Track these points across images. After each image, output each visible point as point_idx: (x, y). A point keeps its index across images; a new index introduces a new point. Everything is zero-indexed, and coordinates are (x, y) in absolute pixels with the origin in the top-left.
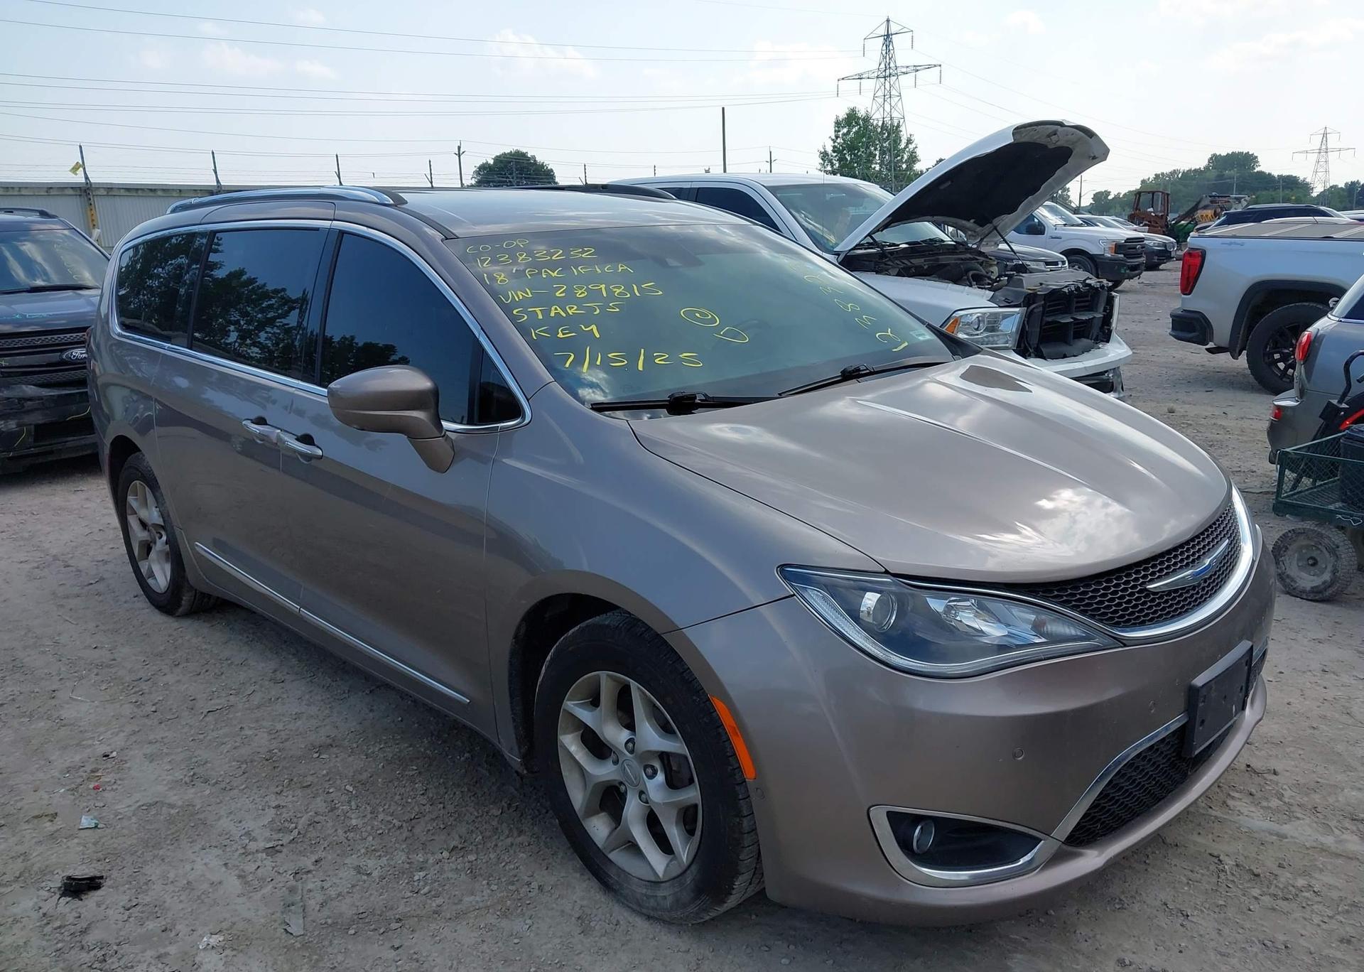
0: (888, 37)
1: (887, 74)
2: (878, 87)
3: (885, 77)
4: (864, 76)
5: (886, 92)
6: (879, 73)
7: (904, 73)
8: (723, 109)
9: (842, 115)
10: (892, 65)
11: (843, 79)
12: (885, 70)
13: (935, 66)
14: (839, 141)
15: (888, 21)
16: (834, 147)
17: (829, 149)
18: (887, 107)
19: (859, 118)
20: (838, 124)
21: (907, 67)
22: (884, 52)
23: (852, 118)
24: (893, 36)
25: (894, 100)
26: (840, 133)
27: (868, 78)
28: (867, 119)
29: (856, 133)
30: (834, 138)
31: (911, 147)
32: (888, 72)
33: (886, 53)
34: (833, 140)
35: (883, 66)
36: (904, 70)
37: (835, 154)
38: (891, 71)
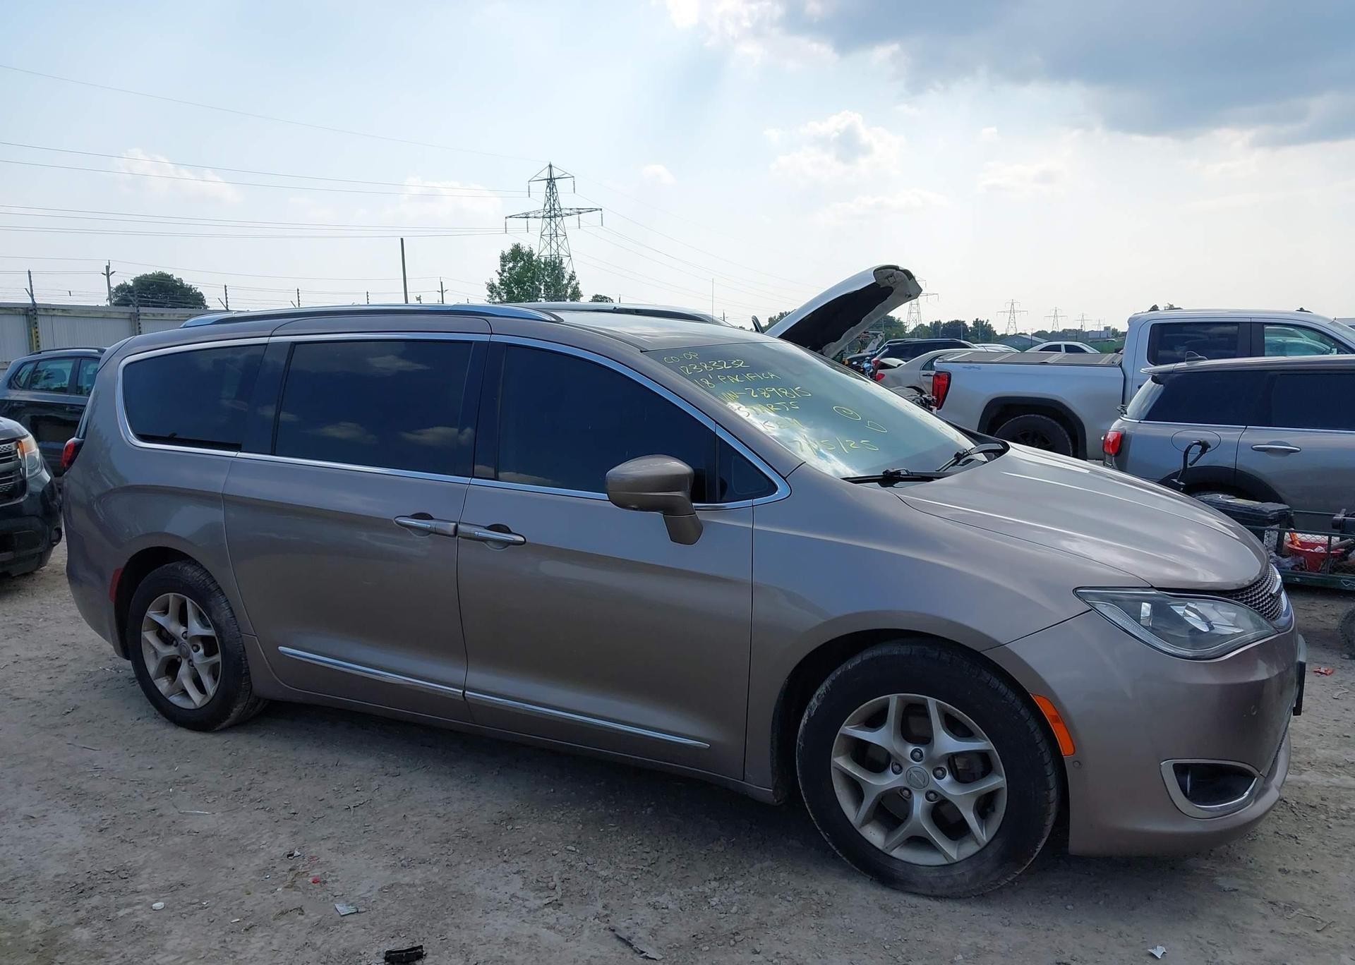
0: (551, 181)
1: (552, 214)
2: (544, 226)
3: (550, 217)
4: (530, 215)
5: (552, 231)
6: (545, 213)
7: (568, 214)
8: (402, 240)
9: (507, 251)
10: (556, 206)
11: (510, 217)
12: (550, 212)
13: (596, 210)
14: (505, 274)
15: (550, 166)
16: (502, 280)
17: (497, 283)
18: (554, 245)
19: (523, 254)
20: (504, 259)
21: (571, 209)
22: (548, 195)
23: (516, 253)
24: (556, 180)
25: (561, 239)
26: (506, 268)
27: (535, 217)
28: (530, 255)
29: (521, 268)
30: (500, 271)
31: (573, 283)
32: (553, 213)
33: (550, 195)
34: (499, 273)
35: (548, 207)
36: (568, 212)
37: (503, 287)
38: (556, 212)
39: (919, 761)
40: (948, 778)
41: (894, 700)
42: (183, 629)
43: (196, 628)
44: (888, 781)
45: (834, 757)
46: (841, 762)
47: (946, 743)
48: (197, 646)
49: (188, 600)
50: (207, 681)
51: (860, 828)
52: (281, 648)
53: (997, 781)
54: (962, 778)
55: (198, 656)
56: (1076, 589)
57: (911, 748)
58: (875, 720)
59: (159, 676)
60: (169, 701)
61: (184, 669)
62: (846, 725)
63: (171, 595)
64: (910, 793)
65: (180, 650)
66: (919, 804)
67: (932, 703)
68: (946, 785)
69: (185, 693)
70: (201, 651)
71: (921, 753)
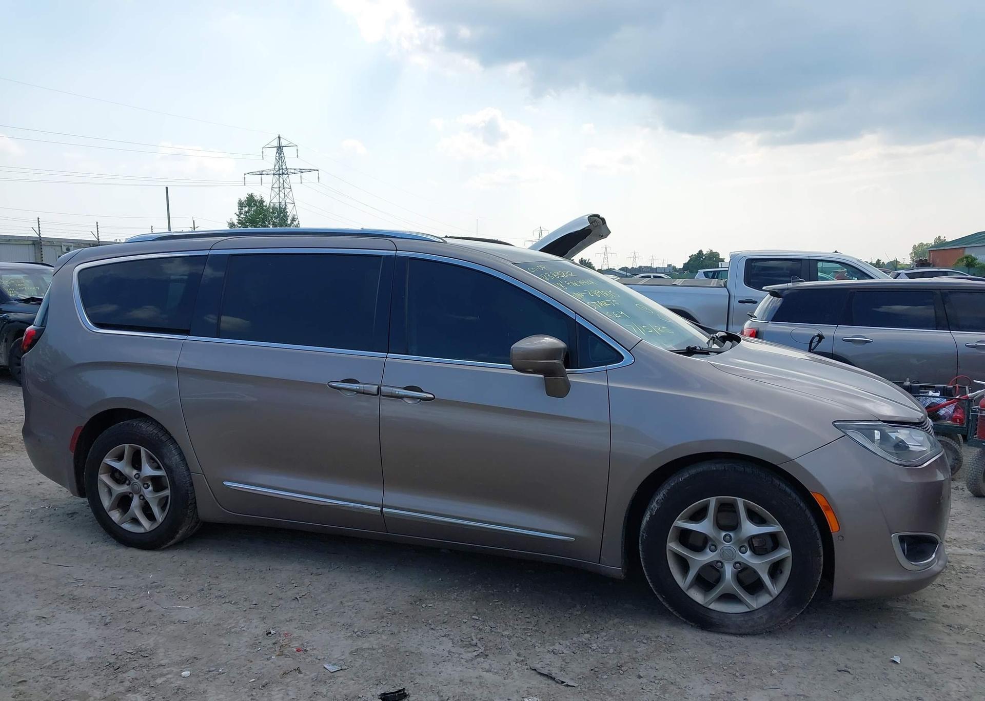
0: (280, 148)
1: (281, 173)
2: (274, 181)
3: (279, 175)
4: (263, 173)
5: (280, 184)
6: (275, 171)
7: (293, 173)
8: (167, 188)
9: (244, 198)
10: (284, 167)
11: (248, 174)
12: (279, 170)
13: (314, 170)
14: (242, 216)
15: (279, 137)
16: (240, 220)
17: (236, 222)
18: (282, 195)
19: (256, 201)
20: (241, 205)
21: (295, 169)
22: (277, 158)
23: (251, 201)
24: (284, 148)
25: (287, 191)
26: (243, 211)
27: (267, 174)
28: (262, 202)
29: (255, 211)
30: (238, 213)
31: (295, 223)
32: (281, 172)
33: (279, 159)
34: (238, 215)
35: (277, 167)
36: (293, 171)
37: (240, 225)
38: (284, 171)
39: (729, 542)
40: (749, 553)
41: (713, 501)
42: (135, 472)
43: (148, 470)
44: (708, 557)
45: (669, 543)
46: (673, 546)
47: (750, 529)
48: (147, 484)
49: (143, 449)
50: (156, 510)
51: (687, 590)
52: (225, 483)
53: (785, 552)
54: (758, 551)
55: (148, 493)
56: (835, 421)
57: (724, 534)
58: (698, 516)
59: (112, 509)
60: (122, 528)
61: (136, 502)
62: (678, 520)
63: (127, 446)
64: (722, 563)
65: (133, 488)
66: (729, 571)
67: (740, 502)
68: (747, 557)
69: (135, 521)
70: (151, 488)
71: (730, 536)
